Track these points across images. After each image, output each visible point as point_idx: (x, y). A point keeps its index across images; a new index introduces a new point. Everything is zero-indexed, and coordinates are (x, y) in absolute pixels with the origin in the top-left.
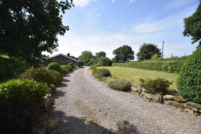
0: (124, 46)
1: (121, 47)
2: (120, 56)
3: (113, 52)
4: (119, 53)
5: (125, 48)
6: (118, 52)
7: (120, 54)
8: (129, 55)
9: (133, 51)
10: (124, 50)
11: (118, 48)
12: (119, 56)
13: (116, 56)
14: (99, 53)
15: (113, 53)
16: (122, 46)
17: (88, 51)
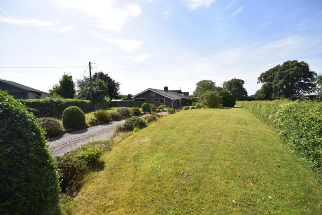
0: (286, 63)
1: (278, 67)
2: (273, 86)
3: (260, 79)
4: (272, 79)
5: (288, 68)
6: (269, 77)
7: (275, 80)
8: (303, 81)
9: (312, 73)
10: (286, 71)
11: (271, 70)
12: (271, 85)
13: (264, 86)
14: (229, 82)
15: (258, 80)
16: (281, 64)
17: (208, 80)
